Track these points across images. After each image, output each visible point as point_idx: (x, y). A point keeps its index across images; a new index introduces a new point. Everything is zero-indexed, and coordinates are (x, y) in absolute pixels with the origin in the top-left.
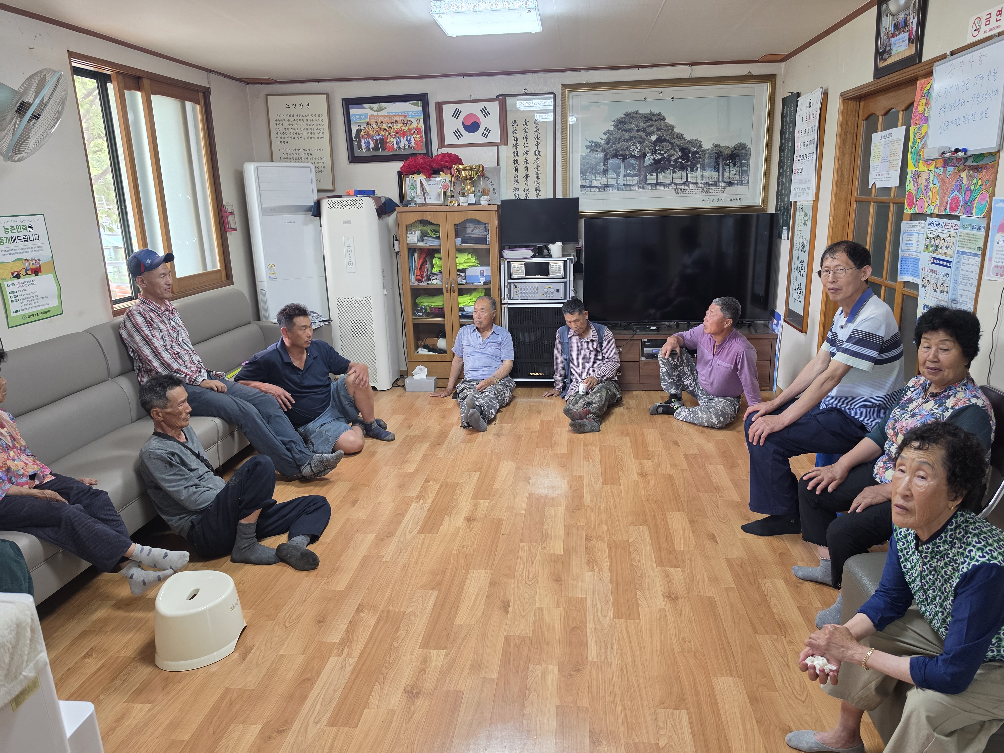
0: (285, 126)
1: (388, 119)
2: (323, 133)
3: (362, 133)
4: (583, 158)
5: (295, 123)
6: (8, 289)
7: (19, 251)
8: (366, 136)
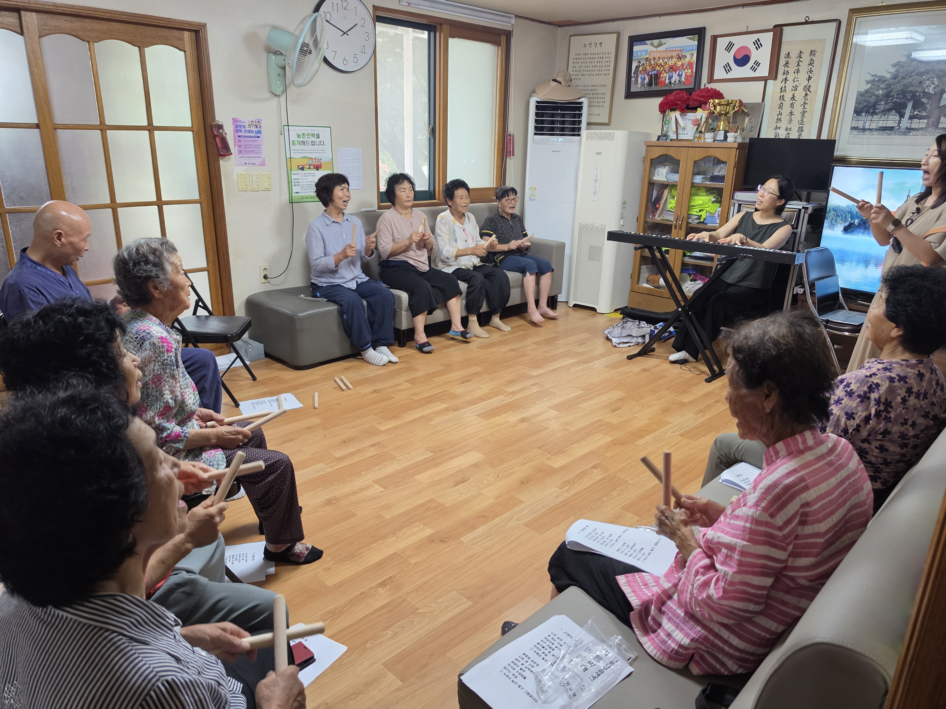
0: (580, 64)
1: (664, 55)
2: (609, 70)
3: (641, 69)
4: (861, 95)
5: (588, 61)
6: (293, 177)
7: (306, 151)
8: (643, 72)
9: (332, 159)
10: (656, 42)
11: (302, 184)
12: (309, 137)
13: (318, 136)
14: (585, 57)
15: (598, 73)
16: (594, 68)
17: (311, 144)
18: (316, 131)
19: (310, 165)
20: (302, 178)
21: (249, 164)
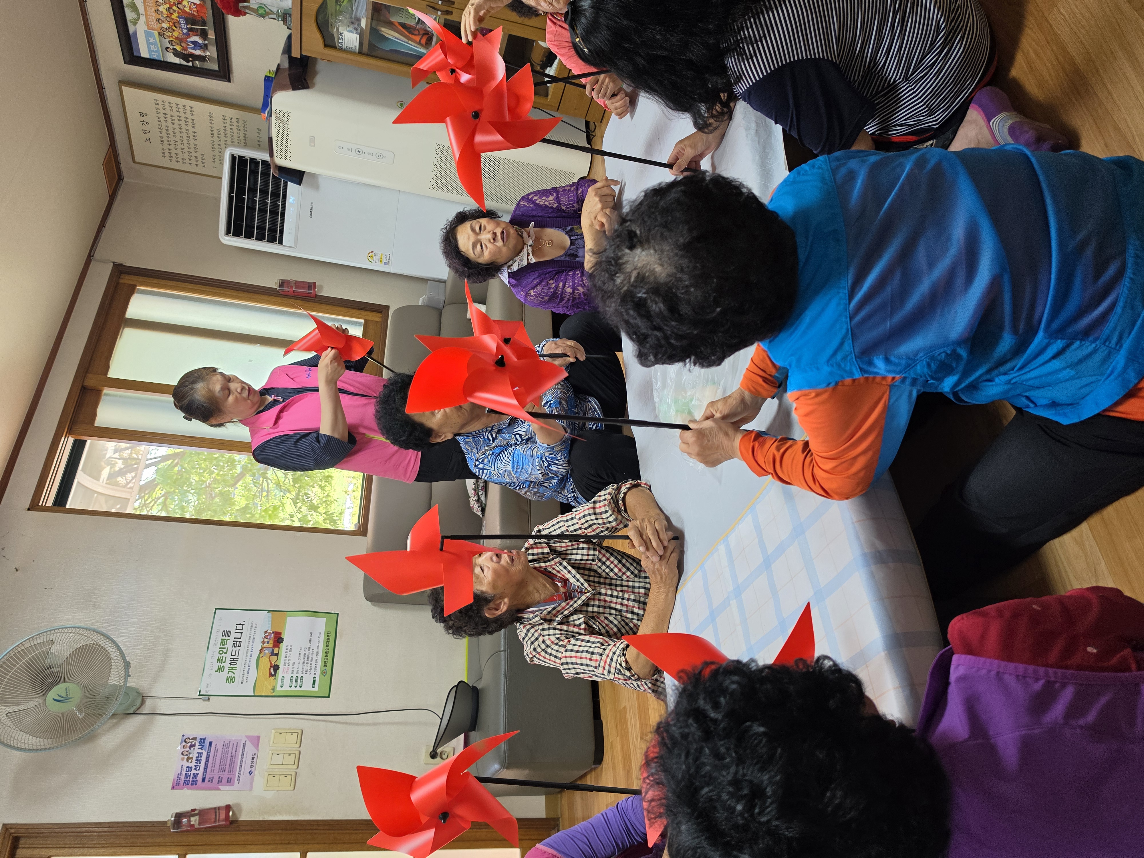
0: (179, 151)
2: (185, 106)
3: (179, 48)
5: (172, 138)
6: (286, 688)
7: (249, 657)
8: (183, 44)
9: (269, 611)
10: (130, 15)
11: (300, 672)
12: (225, 651)
13: (227, 633)
14: (166, 142)
15: (190, 124)
16: (184, 130)
17: (238, 648)
18: (217, 636)
19: (272, 654)
20: (290, 671)
21: (251, 766)
